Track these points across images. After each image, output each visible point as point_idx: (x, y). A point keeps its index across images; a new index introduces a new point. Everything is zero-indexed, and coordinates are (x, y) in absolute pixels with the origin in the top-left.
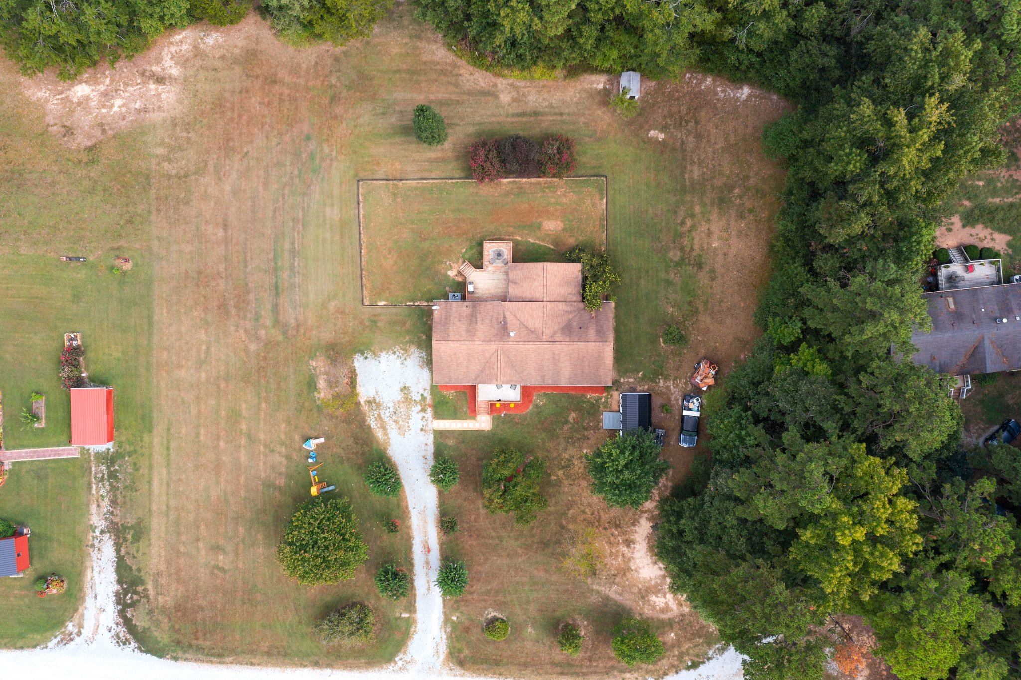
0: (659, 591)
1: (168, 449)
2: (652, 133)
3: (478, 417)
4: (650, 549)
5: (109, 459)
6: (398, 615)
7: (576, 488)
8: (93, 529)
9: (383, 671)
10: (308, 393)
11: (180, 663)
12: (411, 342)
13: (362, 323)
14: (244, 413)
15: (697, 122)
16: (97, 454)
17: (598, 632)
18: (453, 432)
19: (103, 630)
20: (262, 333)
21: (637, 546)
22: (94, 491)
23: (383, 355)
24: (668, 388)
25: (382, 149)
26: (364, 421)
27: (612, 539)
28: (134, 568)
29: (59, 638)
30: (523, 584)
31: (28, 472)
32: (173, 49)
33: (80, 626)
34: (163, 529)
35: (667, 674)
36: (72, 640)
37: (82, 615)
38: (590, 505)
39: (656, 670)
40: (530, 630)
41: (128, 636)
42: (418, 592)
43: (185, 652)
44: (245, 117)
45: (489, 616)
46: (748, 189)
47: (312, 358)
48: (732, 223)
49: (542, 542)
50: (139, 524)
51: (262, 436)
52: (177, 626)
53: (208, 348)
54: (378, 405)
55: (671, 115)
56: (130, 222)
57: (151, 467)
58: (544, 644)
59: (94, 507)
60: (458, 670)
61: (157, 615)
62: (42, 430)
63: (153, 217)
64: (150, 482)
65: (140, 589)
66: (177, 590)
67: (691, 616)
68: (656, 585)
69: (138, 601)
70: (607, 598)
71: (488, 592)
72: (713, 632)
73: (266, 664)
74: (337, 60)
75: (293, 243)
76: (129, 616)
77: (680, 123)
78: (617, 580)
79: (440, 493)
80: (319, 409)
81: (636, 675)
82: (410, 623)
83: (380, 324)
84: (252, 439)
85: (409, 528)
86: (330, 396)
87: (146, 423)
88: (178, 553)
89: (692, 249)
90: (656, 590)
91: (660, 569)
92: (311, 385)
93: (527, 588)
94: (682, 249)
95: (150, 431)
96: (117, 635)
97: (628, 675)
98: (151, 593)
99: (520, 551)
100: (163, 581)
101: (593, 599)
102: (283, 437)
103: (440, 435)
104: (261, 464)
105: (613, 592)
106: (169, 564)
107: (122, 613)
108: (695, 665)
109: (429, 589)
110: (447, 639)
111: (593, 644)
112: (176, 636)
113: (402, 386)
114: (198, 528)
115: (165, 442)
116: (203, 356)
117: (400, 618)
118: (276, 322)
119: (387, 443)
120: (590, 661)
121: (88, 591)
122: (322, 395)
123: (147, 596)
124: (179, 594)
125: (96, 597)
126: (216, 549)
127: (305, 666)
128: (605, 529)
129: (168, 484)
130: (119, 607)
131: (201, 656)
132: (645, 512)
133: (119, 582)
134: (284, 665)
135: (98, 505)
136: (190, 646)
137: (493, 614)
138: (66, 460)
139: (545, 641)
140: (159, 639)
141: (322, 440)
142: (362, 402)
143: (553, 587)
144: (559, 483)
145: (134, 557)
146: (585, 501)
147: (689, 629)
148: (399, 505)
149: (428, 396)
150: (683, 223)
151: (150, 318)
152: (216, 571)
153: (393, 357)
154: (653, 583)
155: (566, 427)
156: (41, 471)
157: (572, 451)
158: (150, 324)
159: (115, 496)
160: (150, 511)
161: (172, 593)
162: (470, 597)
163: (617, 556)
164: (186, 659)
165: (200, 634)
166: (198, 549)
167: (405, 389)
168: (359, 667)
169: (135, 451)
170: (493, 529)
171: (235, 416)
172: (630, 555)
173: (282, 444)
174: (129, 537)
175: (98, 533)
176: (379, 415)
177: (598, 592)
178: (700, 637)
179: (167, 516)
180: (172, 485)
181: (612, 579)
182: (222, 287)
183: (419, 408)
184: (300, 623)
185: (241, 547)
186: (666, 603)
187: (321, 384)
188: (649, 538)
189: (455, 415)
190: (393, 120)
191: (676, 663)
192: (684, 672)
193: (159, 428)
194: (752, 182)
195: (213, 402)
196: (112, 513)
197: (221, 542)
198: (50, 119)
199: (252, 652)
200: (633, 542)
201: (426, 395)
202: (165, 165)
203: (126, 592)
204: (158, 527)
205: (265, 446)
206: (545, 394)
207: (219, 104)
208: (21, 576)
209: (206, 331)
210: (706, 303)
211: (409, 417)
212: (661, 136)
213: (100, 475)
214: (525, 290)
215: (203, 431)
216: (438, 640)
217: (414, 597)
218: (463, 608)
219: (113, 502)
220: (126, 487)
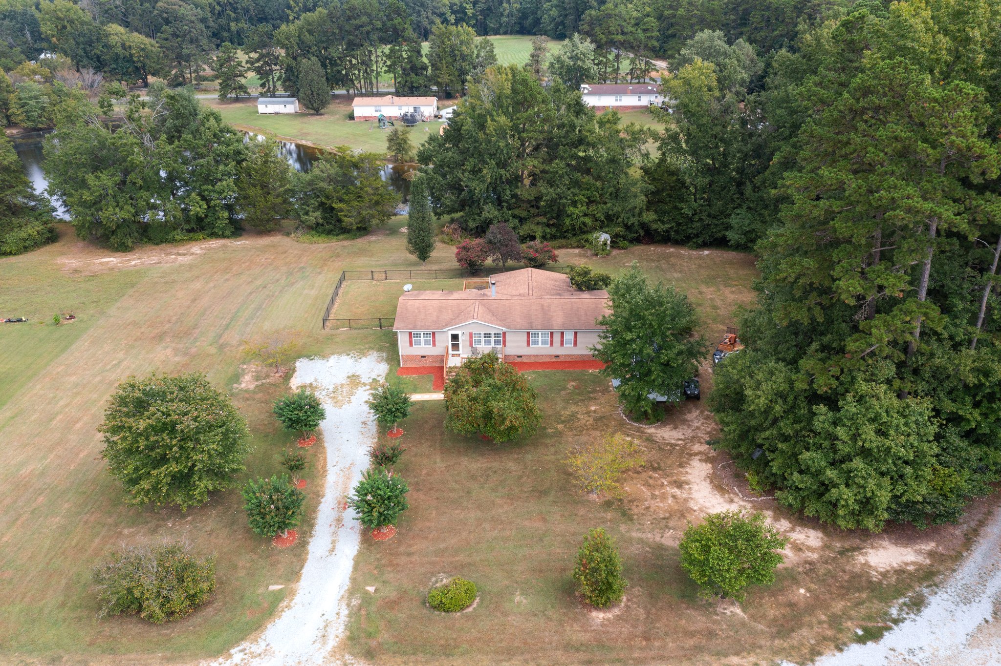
2: (627, 264)
4: (719, 490)
6: (261, 588)
7: (584, 438)
10: (226, 384)
12: (371, 348)
13: (316, 339)
15: (668, 261)
20: (194, 350)
23: (334, 357)
30: (505, 539)
40: (518, 599)
42: (310, 557)
45: (439, 585)
46: (730, 278)
47: (244, 363)
48: (722, 289)
49: (535, 490)
53: (120, 362)
54: (314, 388)
55: (643, 259)
63: (122, 299)
67: (826, 562)
70: (661, 547)
71: (440, 552)
74: (343, 247)
75: (260, 305)
77: (653, 261)
78: (671, 524)
81: (752, 659)
82: (282, 596)
83: (336, 339)
86: (252, 386)
91: (743, 507)
92: (233, 379)
93: (511, 543)
97: (735, 660)
99: (500, 502)
101: (635, 549)
105: (668, 539)
108: (872, 635)
109: (332, 550)
110: (350, 616)
113: (350, 374)
117: (265, 592)
118: (215, 343)
122: (244, 385)
128: (638, 473)
132: (696, 454)
137: (445, 581)
142: (294, 387)
143: (559, 538)
144: (559, 434)
149: (382, 380)
151: (66, 347)
153: (345, 357)
155: (563, 393)
157: (574, 408)
158: (63, 351)
162: (405, 560)
163: (664, 498)
167: (353, 376)
170: (457, 481)
172: (685, 496)
181: (662, 523)
182: (167, 327)
183: (368, 387)
185: (26, 516)
187: (247, 378)
188: (712, 477)
191: (829, 633)
194: (733, 276)
200: (687, 483)
201: (379, 379)
202: (157, 279)
206: (535, 372)
209: (127, 351)
211: (352, 394)
215: (60, 417)
216: (330, 616)
217: (302, 562)
218: (389, 576)
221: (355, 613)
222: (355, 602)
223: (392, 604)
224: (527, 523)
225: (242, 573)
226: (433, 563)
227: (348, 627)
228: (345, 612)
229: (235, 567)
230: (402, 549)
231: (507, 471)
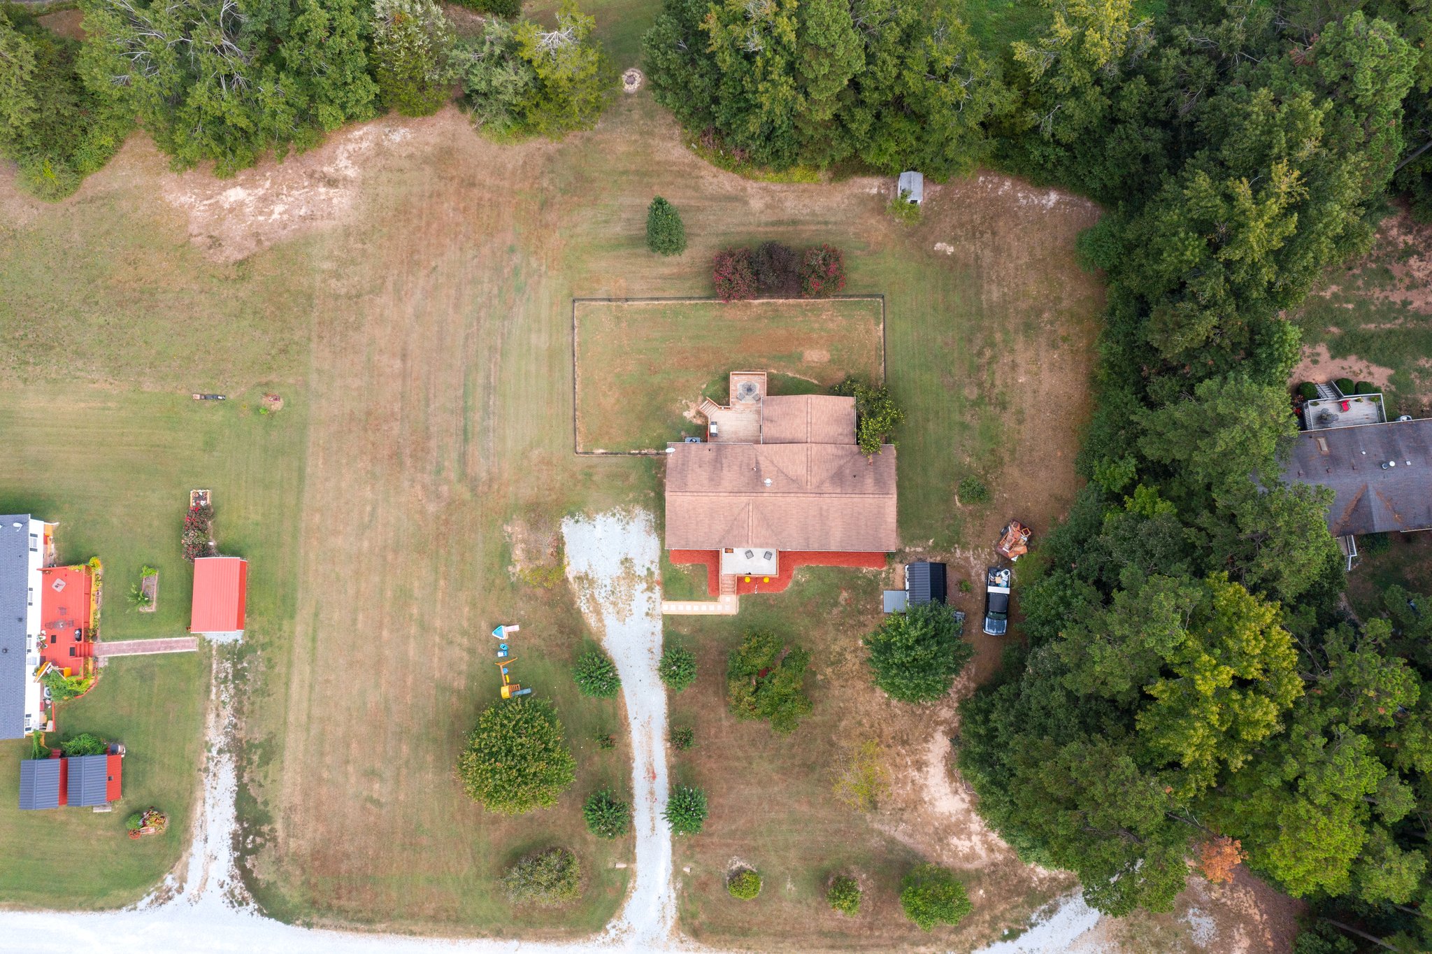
0: (962, 831)
1: (314, 640)
2: (939, 246)
3: (722, 597)
4: (950, 774)
5: (235, 653)
6: (610, 865)
7: (849, 692)
8: (208, 746)
9: (590, 945)
10: (501, 567)
11: (314, 932)
12: (636, 501)
13: (573, 476)
14: (417, 593)
15: (994, 234)
16: (221, 647)
17: (880, 889)
18: (688, 617)
19: (212, 885)
20: (445, 489)
21: (931, 770)
22: (213, 697)
23: (600, 518)
24: (967, 559)
25: (603, 264)
26: (573, 603)
27: (898, 760)
28: (259, 800)
29: (152, 896)
30: (780, 822)
31: (128, 670)
32: (351, 147)
33: (183, 879)
34: (301, 747)
35: (975, 948)
36: (170, 898)
37: (186, 865)
38: (867, 714)
39: (960, 942)
40: (789, 886)
41: (246, 894)
42: (638, 834)
43: (322, 916)
44: (435, 226)
45: (734, 867)
46: (1060, 313)
47: (506, 521)
48: (1043, 354)
49: (804, 765)
50: (269, 740)
51: (438, 623)
52: (313, 880)
53: (374, 509)
54: (592, 582)
55: (962, 225)
56: (284, 351)
57: (290, 664)
58: (809, 906)
59: (211, 718)
60: (692, 943)
61: (287, 866)
62: (151, 616)
63: (313, 346)
64: (287, 685)
65: (266, 828)
66: (315, 831)
67: (1006, 865)
68: (958, 823)
69: (262, 845)
70: (892, 841)
71: (732, 834)
72: (1036, 889)
73: (431, 933)
74: (550, 159)
75: (488, 377)
76: (248, 865)
77: (974, 233)
78: (906, 816)
79: (671, 698)
80: (514, 588)
81: (933, 949)
82: (627, 876)
83: (595, 478)
84: (424, 628)
85: (628, 745)
86: (528, 571)
87: (288, 607)
88: (320, 780)
89: (993, 385)
90: (959, 829)
91: (963, 800)
92: (505, 555)
93: (784, 827)
94: (980, 385)
95: (292, 617)
96: (232, 893)
97: (922, 949)
98: (281, 834)
99: (776, 777)
100: (297, 818)
101: (874, 842)
102: (465, 624)
103: (671, 622)
104: (436, 660)
105: (900, 833)
106: (306, 794)
107: (239, 862)
108: (1013, 935)
109: (653, 829)
110: (677, 898)
111: (875, 905)
112: (310, 894)
113: (622, 557)
114: (348, 746)
115: (310, 631)
116: (366, 519)
117: (614, 870)
118: (463, 476)
119: (602, 632)
120: (871, 929)
121: (196, 831)
122: (518, 568)
123: (274, 839)
124: (318, 836)
125: (206, 840)
126: (371, 774)
127: (484, 936)
128: (889, 746)
129: (311, 687)
130: (237, 854)
131: (345, 923)
132: (941, 723)
133: (239, 819)
134: (454, 934)
135: (218, 715)
136: (330, 907)
137: (739, 864)
138: (180, 655)
139: (809, 901)
140: (288, 898)
141: (516, 628)
142: (571, 579)
143: (820, 826)
144: (827, 684)
145: (261, 786)
146: (862, 709)
147: (1003, 883)
148: (615, 715)
149: (657, 572)
150: (980, 354)
151: (301, 471)
152: (369, 805)
153: (612, 520)
154: (953, 819)
155: (835, 611)
156: (145, 670)
157: (843, 642)
158: (301, 478)
159: (240, 702)
160: (285, 723)
161: (309, 835)
162: (708, 840)
163: (905, 783)
164: (323, 926)
165: (344, 892)
166: (346, 774)
167: (626, 561)
168: (556, 938)
169: (271, 644)
170: (741, 747)
171: (404, 597)
172: (922, 781)
173: (464, 633)
174: (256, 758)
175: (214, 753)
176: (592, 596)
177: (880, 833)
178: (1019, 895)
179: (308, 730)
180: (317, 688)
181: (899, 815)
182: (396, 431)
183: (644, 585)
184: (478, 876)
185: (404, 771)
186: (972, 848)
187: (518, 553)
188: (947, 758)
189: (690, 596)
190: (618, 229)
191: (987, 932)
192: (999, 946)
193: (304, 614)
194: (1065, 304)
195: (377, 579)
196: (235, 726)
197: (378, 765)
198: (194, 229)
199: (413, 916)
200: (926, 764)
201: (653, 569)
202: (333, 282)
203: (246, 833)
204: (294, 745)
205: (442, 636)
206: (809, 568)
207: (403, 211)
208: (108, 810)
209: (373, 486)
210: (1013, 452)
211: (630, 598)
212: (950, 250)
213: (222, 675)
214: (784, 430)
215: (360, 617)
216: (665, 899)
217: (633, 840)
218: (698, 856)
219: (238, 711)
220: (256, 691)
221: (680, 897)
222: (679, 886)
223: (704, 886)
224: (796, 806)
225: (592, 848)
227: (678, 909)
228: (673, 895)
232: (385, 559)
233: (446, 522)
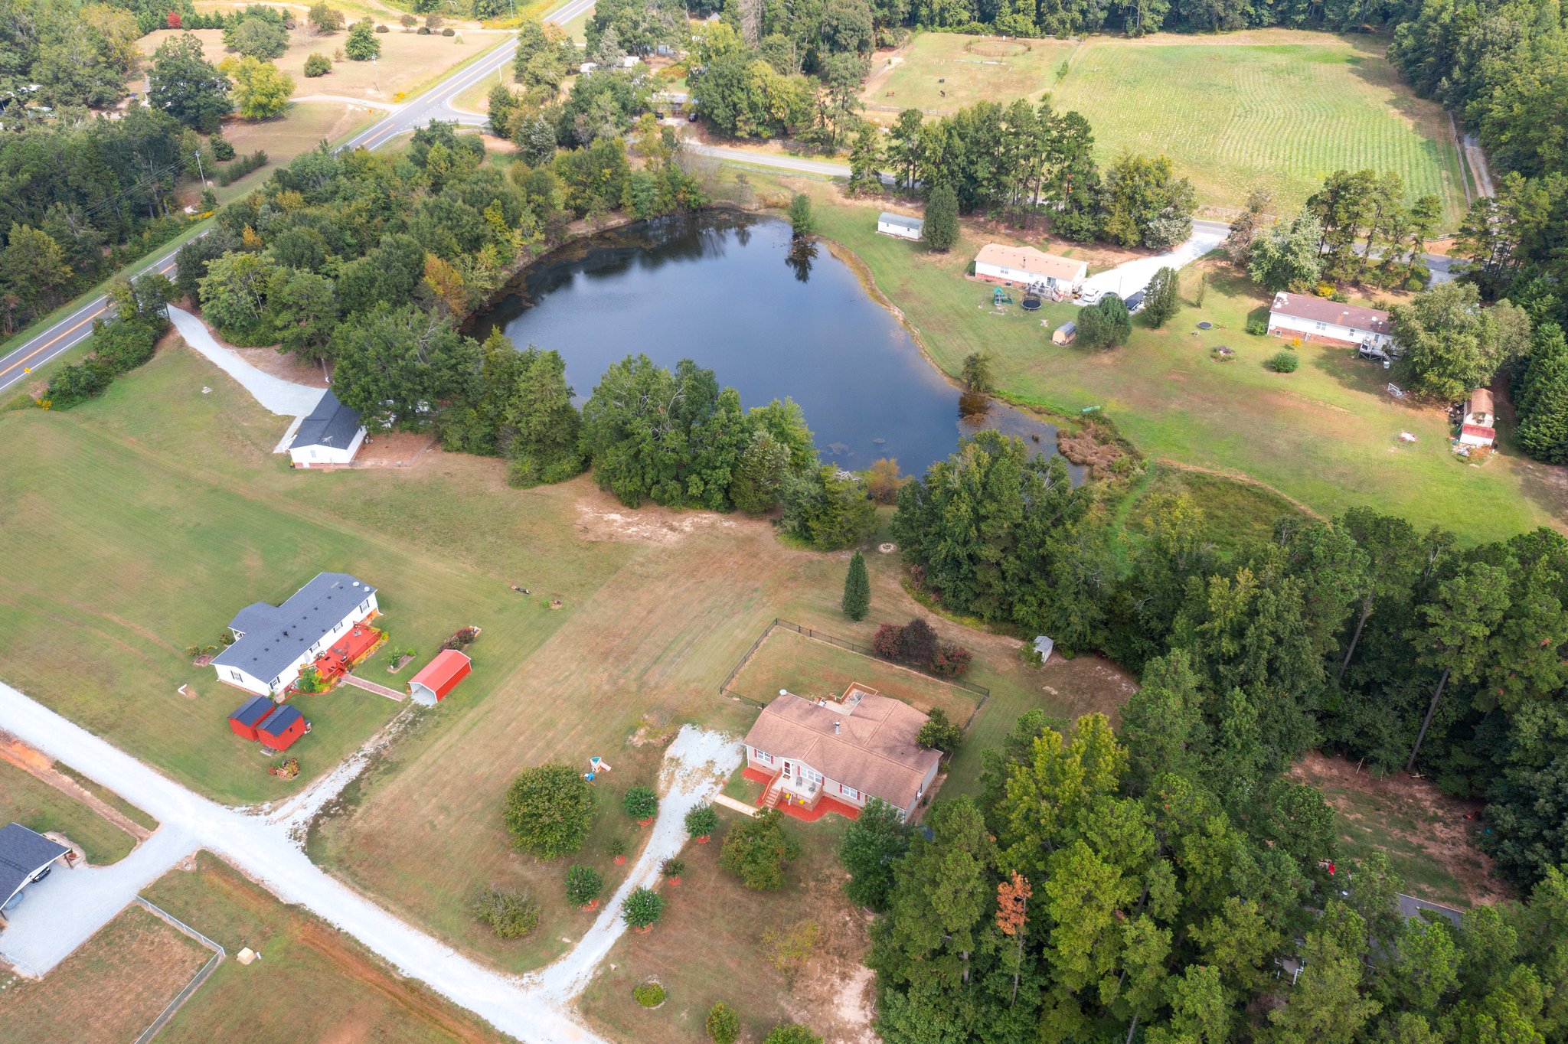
1: (474, 724)
2: (1047, 688)
5: (421, 711)
6: (559, 937)
8: (359, 750)
9: (502, 979)
10: (624, 734)
11: (327, 878)
13: (710, 705)
14: (560, 726)
15: (1093, 696)
16: (416, 705)
18: (731, 809)
19: (289, 822)
20: (622, 681)
21: (852, 984)
22: (387, 727)
23: (711, 732)
25: (809, 616)
26: (657, 770)
27: (829, 965)
28: (362, 791)
29: (248, 808)
30: (708, 968)
31: (352, 694)
32: (696, 519)
33: (275, 809)
34: (415, 775)
36: (257, 815)
37: (285, 803)
38: (825, 924)
40: (683, 1014)
41: (304, 836)
42: (595, 926)
43: (339, 870)
44: (717, 565)
45: (650, 982)
47: (648, 712)
49: (752, 936)
50: (399, 763)
51: (559, 747)
52: (352, 849)
53: (570, 675)
54: (678, 764)
55: (1070, 684)
56: (582, 585)
57: (449, 730)
58: (689, 1036)
59: (376, 737)
60: (579, 1017)
61: (344, 834)
62: (391, 675)
63: (601, 589)
64: (437, 740)
65: (351, 807)
66: (380, 823)
69: (340, 816)
71: (665, 958)
73: (399, 916)
75: (694, 639)
76: (321, 822)
77: (1078, 691)
78: (811, 1007)
79: (683, 852)
80: (624, 748)
82: (566, 948)
83: (723, 711)
84: (549, 745)
85: (631, 867)
86: (640, 743)
87: (474, 702)
88: (409, 798)
90: (850, 1035)
91: (866, 1016)
92: (632, 729)
93: (708, 972)
95: (472, 707)
96: (296, 831)
98: (357, 815)
99: (725, 934)
100: (375, 812)
101: (773, 1014)
103: (716, 809)
105: (799, 1017)
106: (393, 801)
107: (317, 818)
109: (608, 927)
110: (591, 981)
112: (344, 855)
113: (710, 759)
114: (444, 787)
115: (476, 719)
116: (561, 678)
117: (559, 941)
118: (639, 679)
119: (664, 794)
121: (308, 790)
122: (635, 740)
123: (351, 816)
124: (379, 827)
125: (309, 796)
126: (443, 809)
127: (433, 936)
128: (828, 953)
129: (450, 747)
130: (320, 812)
131: (349, 880)
133: (340, 795)
134: (415, 925)
135: (381, 737)
136: (348, 868)
137: (655, 981)
138: (389, 700)
139: (692, 1033)
140: (327, 850)
141: (608, 768)
142: (666, 757)
143: (737, 983)
144: (806, 891)
145: (371, 784)
148: (636, 846)
149: (728, 776)
151: (544, 641)
152: (427, 825)
153: (718, 736)
154: (849, 1026)
156: (362, 698)
157: (835, 870)
158: (540, 645)
159: (400, 737)
160: (417, 758)
161: (374, 824)
164: (334, 876)
165: (366, 864)
166: (428, 802)
167: (711, 762)
169: (447, 716)
170: (712, 904)
171: (548, 725)
172: (839, 988)
174: (382, 769)
175: (360, 754)
176: (673, 773)
179: (427, 768)
180: (453, 749)
181: (806, 1003)
182: (616, 643)
183: (713, 780)
184: (462, 900)
187: (642, 731)
189: (742, 798)
190: (830, 604)
193: (483, 707)
195: (541, 709)
196: (385, 747)
197: (453, 806)
198: (579, 522)
199: (397, 900)
201: (726, 773)
202: (637, 567)
203: (337, 804)
204: (410, 774)
206: (838, 817)
207: (704, 553)
209: (578, 664)
211: (698, 783)
212: (1054, 692)
213: (403, 719)
214: (869, 713)
215: (514, 724)
216: (581, 976)
217: (590, 927)
218: (628, 962)
219: (394, 741)
220: (415, 735)
221: (595, 980)
222: (599, 973)
223: (617, 983)
224: (728, 961)
225: (555, 920)
226: (656, 964)
227: (587, 989)
228: (590, 977)
229: (553, 913)
230: (646, 945)
231: (748, 910)
232: (555, 700)
233: (610, 698)
